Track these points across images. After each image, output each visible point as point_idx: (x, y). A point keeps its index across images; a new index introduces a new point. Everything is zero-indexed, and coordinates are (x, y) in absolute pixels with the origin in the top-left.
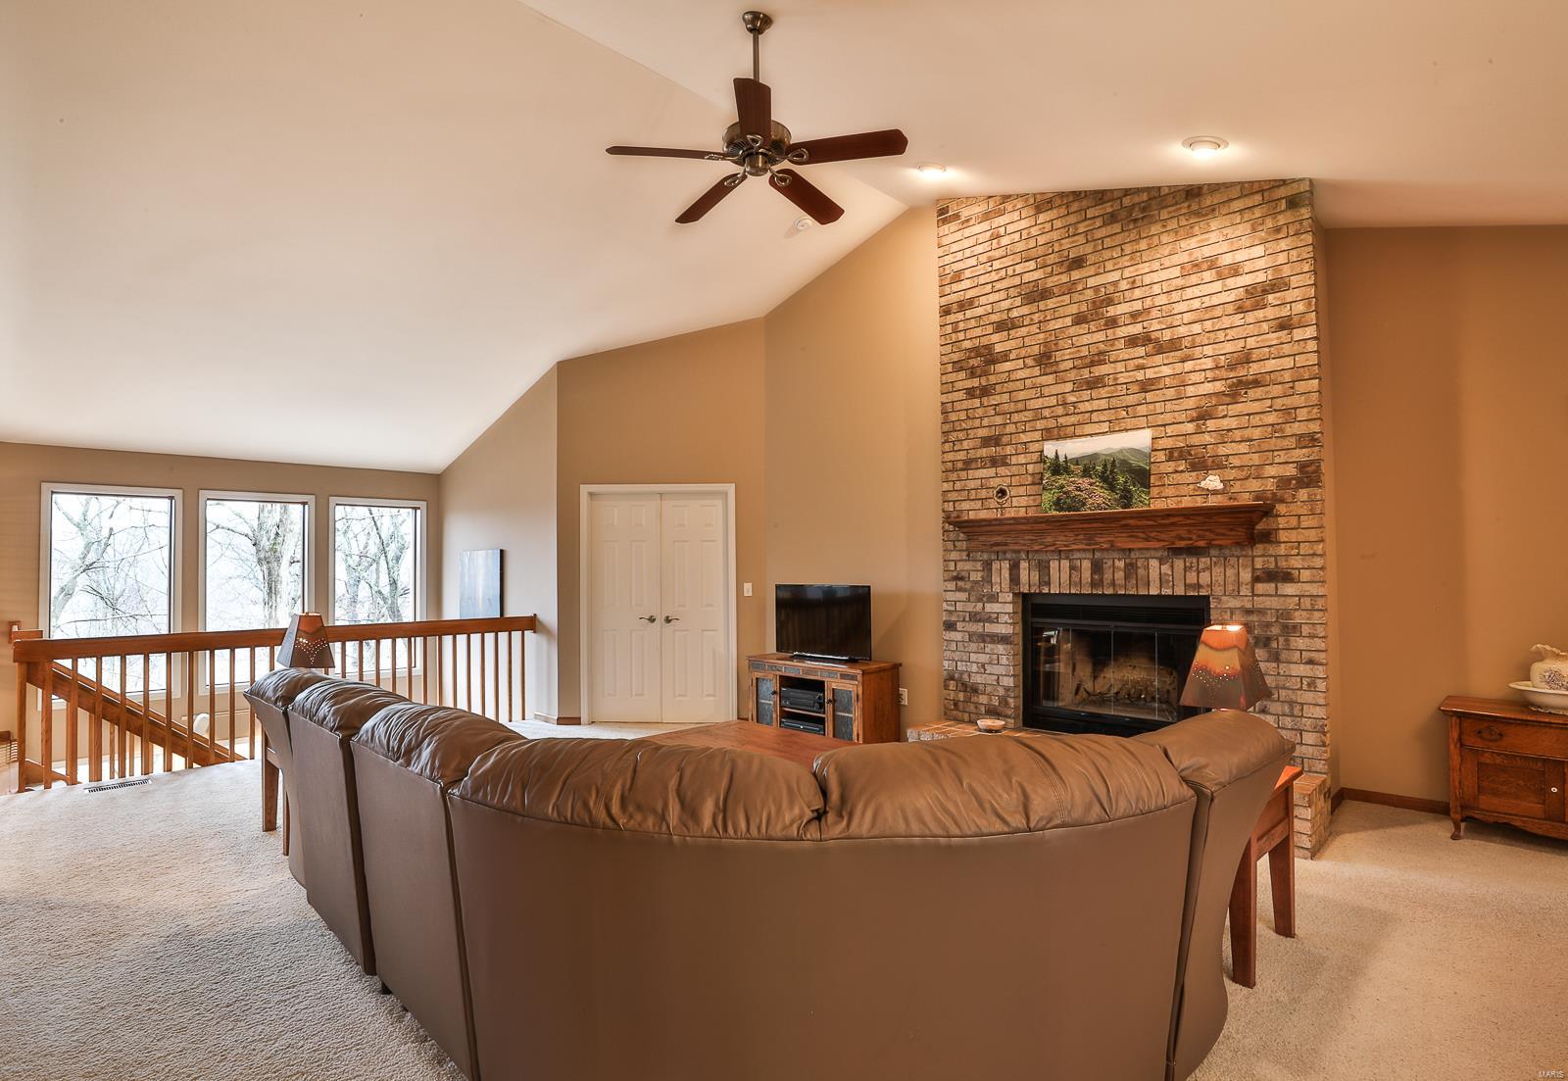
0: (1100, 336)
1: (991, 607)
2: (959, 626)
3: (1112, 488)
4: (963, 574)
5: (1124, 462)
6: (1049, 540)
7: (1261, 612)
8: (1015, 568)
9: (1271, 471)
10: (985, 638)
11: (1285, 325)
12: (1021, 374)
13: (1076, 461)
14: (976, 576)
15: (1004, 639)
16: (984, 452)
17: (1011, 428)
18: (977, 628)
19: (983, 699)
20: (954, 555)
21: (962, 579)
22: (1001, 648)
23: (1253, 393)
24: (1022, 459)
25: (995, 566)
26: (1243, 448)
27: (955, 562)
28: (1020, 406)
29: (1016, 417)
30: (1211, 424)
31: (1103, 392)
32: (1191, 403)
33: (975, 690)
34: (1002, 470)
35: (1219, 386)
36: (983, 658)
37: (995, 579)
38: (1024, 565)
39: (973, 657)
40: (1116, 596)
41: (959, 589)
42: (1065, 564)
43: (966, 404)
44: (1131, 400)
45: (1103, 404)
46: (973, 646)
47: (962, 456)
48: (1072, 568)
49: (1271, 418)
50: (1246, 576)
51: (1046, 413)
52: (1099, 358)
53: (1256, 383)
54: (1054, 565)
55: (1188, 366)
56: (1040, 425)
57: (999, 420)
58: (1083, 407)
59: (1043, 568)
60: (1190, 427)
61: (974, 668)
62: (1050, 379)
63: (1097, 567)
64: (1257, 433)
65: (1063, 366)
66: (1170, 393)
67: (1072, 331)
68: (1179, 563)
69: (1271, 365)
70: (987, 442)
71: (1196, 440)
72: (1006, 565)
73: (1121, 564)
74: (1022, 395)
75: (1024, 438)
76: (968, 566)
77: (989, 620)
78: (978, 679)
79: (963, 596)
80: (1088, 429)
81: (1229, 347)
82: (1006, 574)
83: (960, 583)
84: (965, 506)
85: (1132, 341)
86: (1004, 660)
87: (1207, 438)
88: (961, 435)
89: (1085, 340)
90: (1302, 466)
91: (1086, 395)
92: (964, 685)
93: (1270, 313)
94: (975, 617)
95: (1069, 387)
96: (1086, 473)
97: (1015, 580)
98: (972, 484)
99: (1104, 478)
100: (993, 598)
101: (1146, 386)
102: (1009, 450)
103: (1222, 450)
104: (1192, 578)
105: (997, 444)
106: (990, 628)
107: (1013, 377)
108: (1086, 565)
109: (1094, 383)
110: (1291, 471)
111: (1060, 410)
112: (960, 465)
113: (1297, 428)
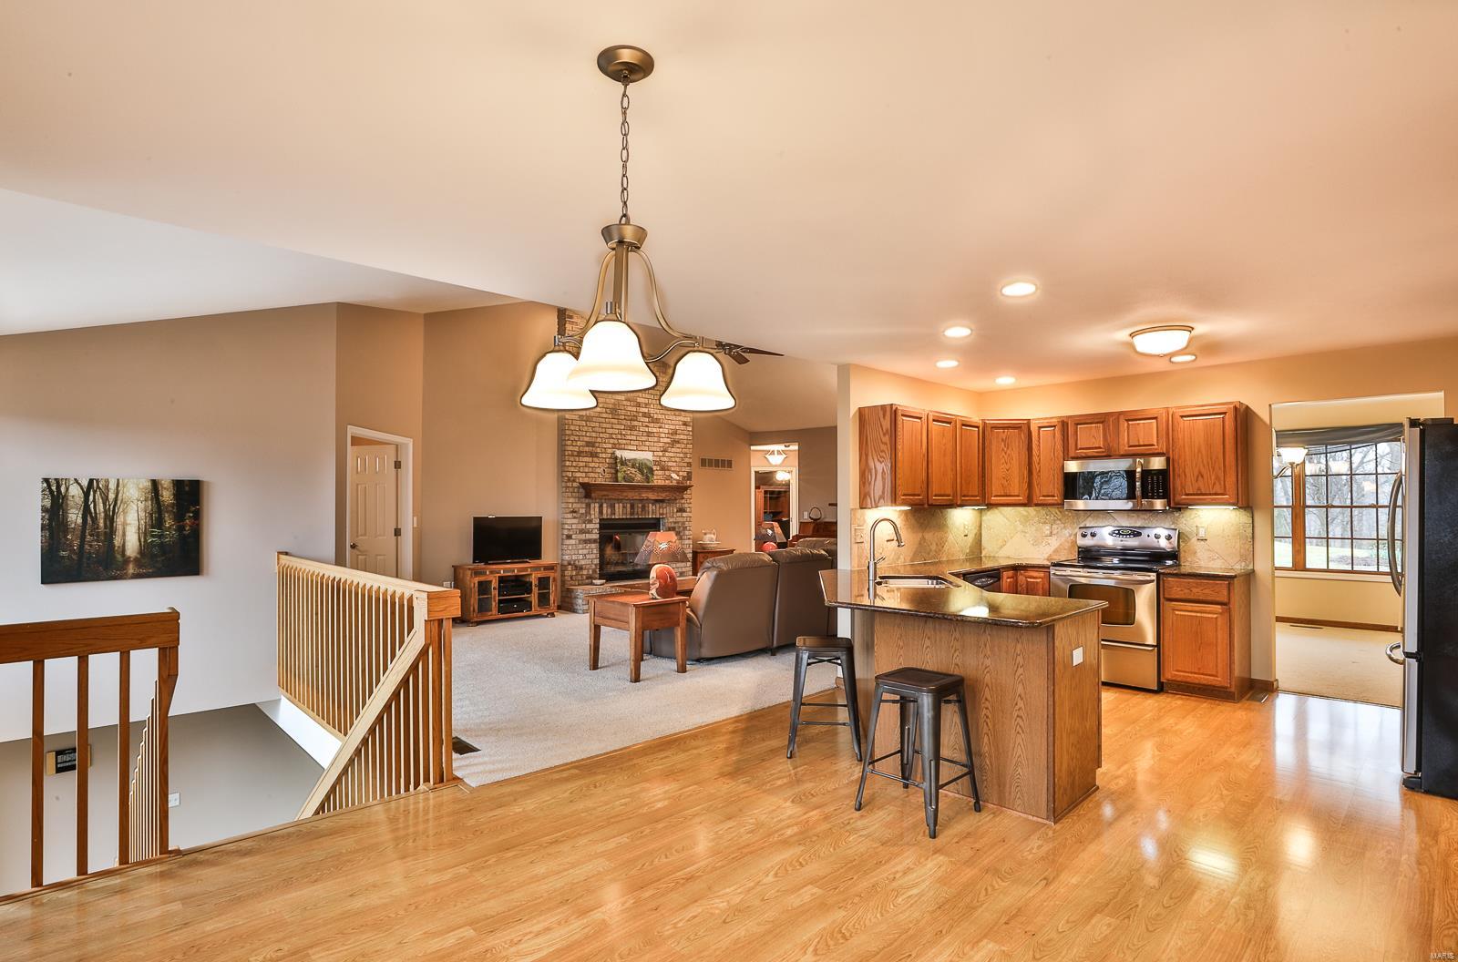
0: (634, 409)
1: (589, 526)
2: (573, 537)
3: (642, 474)
4: (577, 510)
5: (645, 464)
6: (625, 494)
7: (678, 522)
8: (601, 507)
9: (681, 474)
10: (586, 541)
11: (685, 424)
12: (605, 415)
13: (629, 460)
14: (583, 511)
15: (595, 541)
16: (587, 449)
17: (599, 440)
18: (583, 537)
19: (585, 572)
20: (571, 500)
21: (575, 512)
22: (593, 546)
23: (678, 445)
24: (604, 456)
25: (592, 505)
26: (674, 464)
27: (573, 503)
28: (604, 430)
29: (601, 435)
30: (667, 454)
31: (635, 433)
32: (661, 445)
33: (581, 568)
34: (595, 459)
35: (669, 440)
36: (585, 551)
37: (592, 512)
38: (605, 505)
39: (580, 552)
40: (638, 519)
41: (575, 518)
42: (621, 505)
43: (578, 423)
44: (644, 438)
45: (634, 438)
46: (581, 546)
47: (577, 449)
48: (623, 507)
49: (681, 455)
50: (675, 510)
51: (614, 436)
52: (634, 418)
53: (678, 442)
54: (617, 505)
55: (661, 430)
56: (612, 441)
57: (594, 435)
58: (629, 437)
59: (613, 507)
60: (661, 454)
61: (581, 557)
62: (615, 421)
63: (632, 507)
64: (677, 459)
65: (621, 417)
66: (656, 439)
67: (625, 403)
68: (658, 506)
69: (682, 437)
70: (588, 444)
71: (662, 459)
72: (597, 505)
73: (640, 505)
74: (605, 425)
75: (605, 446)
76: (579, 505)
77: (589, 532)
78: (583, 562)
79: (575, 521)
80: (630, 447)
81: (672, 427)
82: (597, 510)
83: (575, 515)
84: (578, 475)
85: (645, 415)
86: (595, 551)
87: (666, 459)
88: (576, 438)
89: (629, 408)
90: (688, 473)
91: (629, 432)
92: (576, 567)
93: (683, 419)
94: (582, 531)
95: (623, 427)
96: (633, 466)
97: (601, 512)
98: (581, 464)
99: (639, 470)
100: (590, 521)
101: (649, 434)
102: (599, 450)
103: (670, 464)
104: (661, 511)
105: (593, 446)
106: (588, 536)
107: (601, 415)
108: (629, 505)
109: (632, 428)
110: (685, 474)
111: (619, 436)
112: (575, 453)
113: (687, 460)
